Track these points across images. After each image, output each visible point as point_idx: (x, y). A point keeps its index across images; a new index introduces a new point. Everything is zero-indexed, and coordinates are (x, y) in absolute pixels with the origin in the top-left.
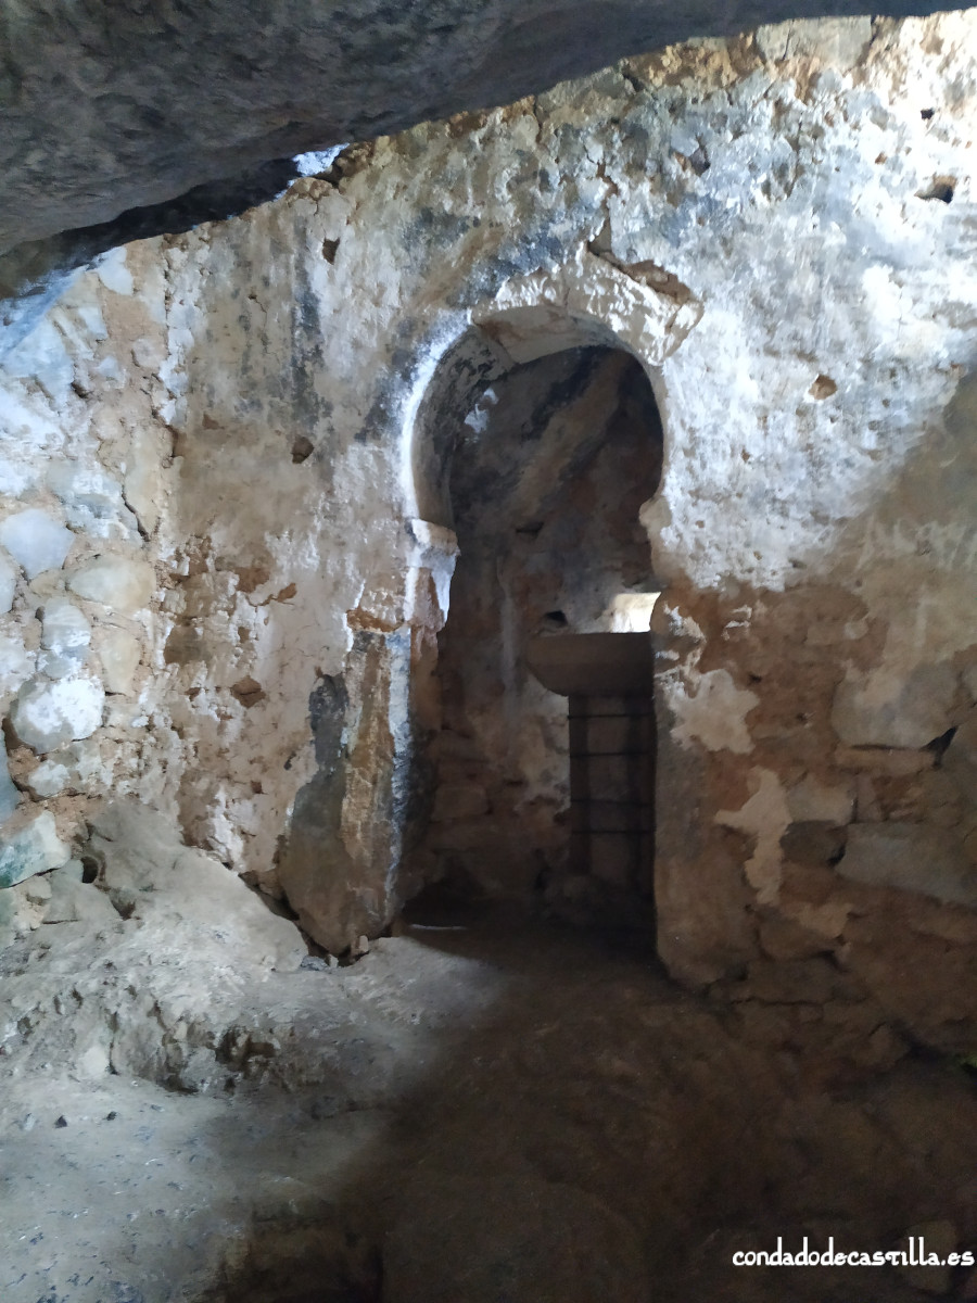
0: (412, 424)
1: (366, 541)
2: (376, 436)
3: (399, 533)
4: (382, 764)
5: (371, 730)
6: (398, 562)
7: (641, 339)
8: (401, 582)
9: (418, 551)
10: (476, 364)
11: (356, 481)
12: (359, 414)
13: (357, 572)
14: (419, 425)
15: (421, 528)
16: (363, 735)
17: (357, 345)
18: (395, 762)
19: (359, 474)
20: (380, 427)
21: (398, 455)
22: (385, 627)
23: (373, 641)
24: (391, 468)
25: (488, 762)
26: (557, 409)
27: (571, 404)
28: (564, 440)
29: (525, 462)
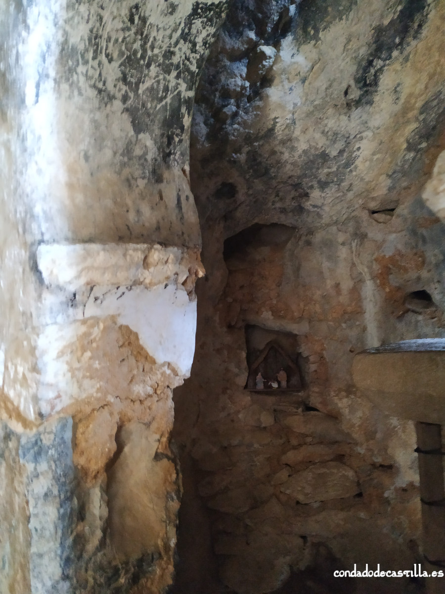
3: (24, 271)
5: (16, 586)
6: (25, 318)
8: (33, 351)
9: (50, 299)
16: (11, 588)
22: (24, 421)
23: (10, 444)
25: (356, 444)
26: (387, 62)
27: (405, 53)
28: (402, 101)
29: (358, 136)
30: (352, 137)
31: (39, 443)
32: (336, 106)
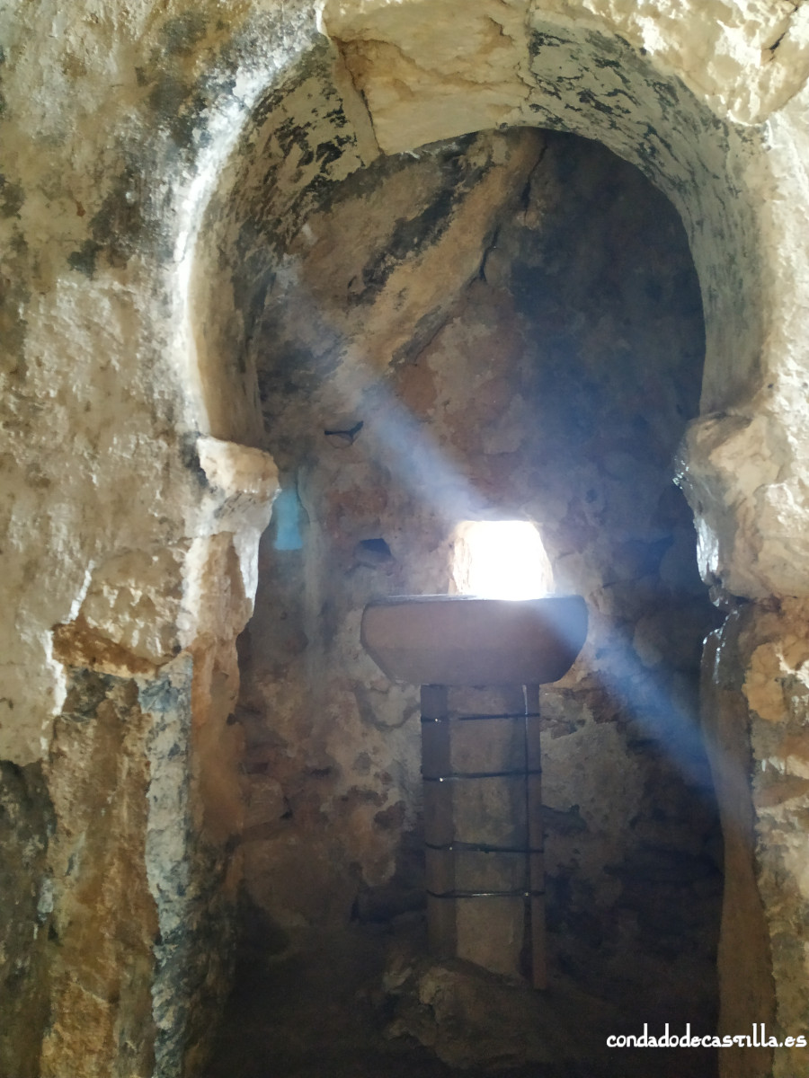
0: (194, 239)
1: (95, 480)
2: (117, 259)
3: (167, 467)
4: (130, 960)
5: (107, 885)
6: (166, 527)
7: (711, 70)
8: (174, 568)
9: (209, 505)
10: (316, 138)
11: (72, 351)
12: (81, 213)
13: (76, 545)
14: (207, 242)
15: (215, 455)
16: (90, 895)
17: (74, 68)
18: (158, 955)
19: (79, 337)
20: (124, 241)
21: (166, 301)
22: (137, 661)
23: (110, 695)
24: (149, 327)
25: (285, 746)
26: (400, 261)
27: (420, 256)
28: (404, 308)
29: (350, 338)
30: (343, 337)
31: (167, 687)
32: (336, 296)
